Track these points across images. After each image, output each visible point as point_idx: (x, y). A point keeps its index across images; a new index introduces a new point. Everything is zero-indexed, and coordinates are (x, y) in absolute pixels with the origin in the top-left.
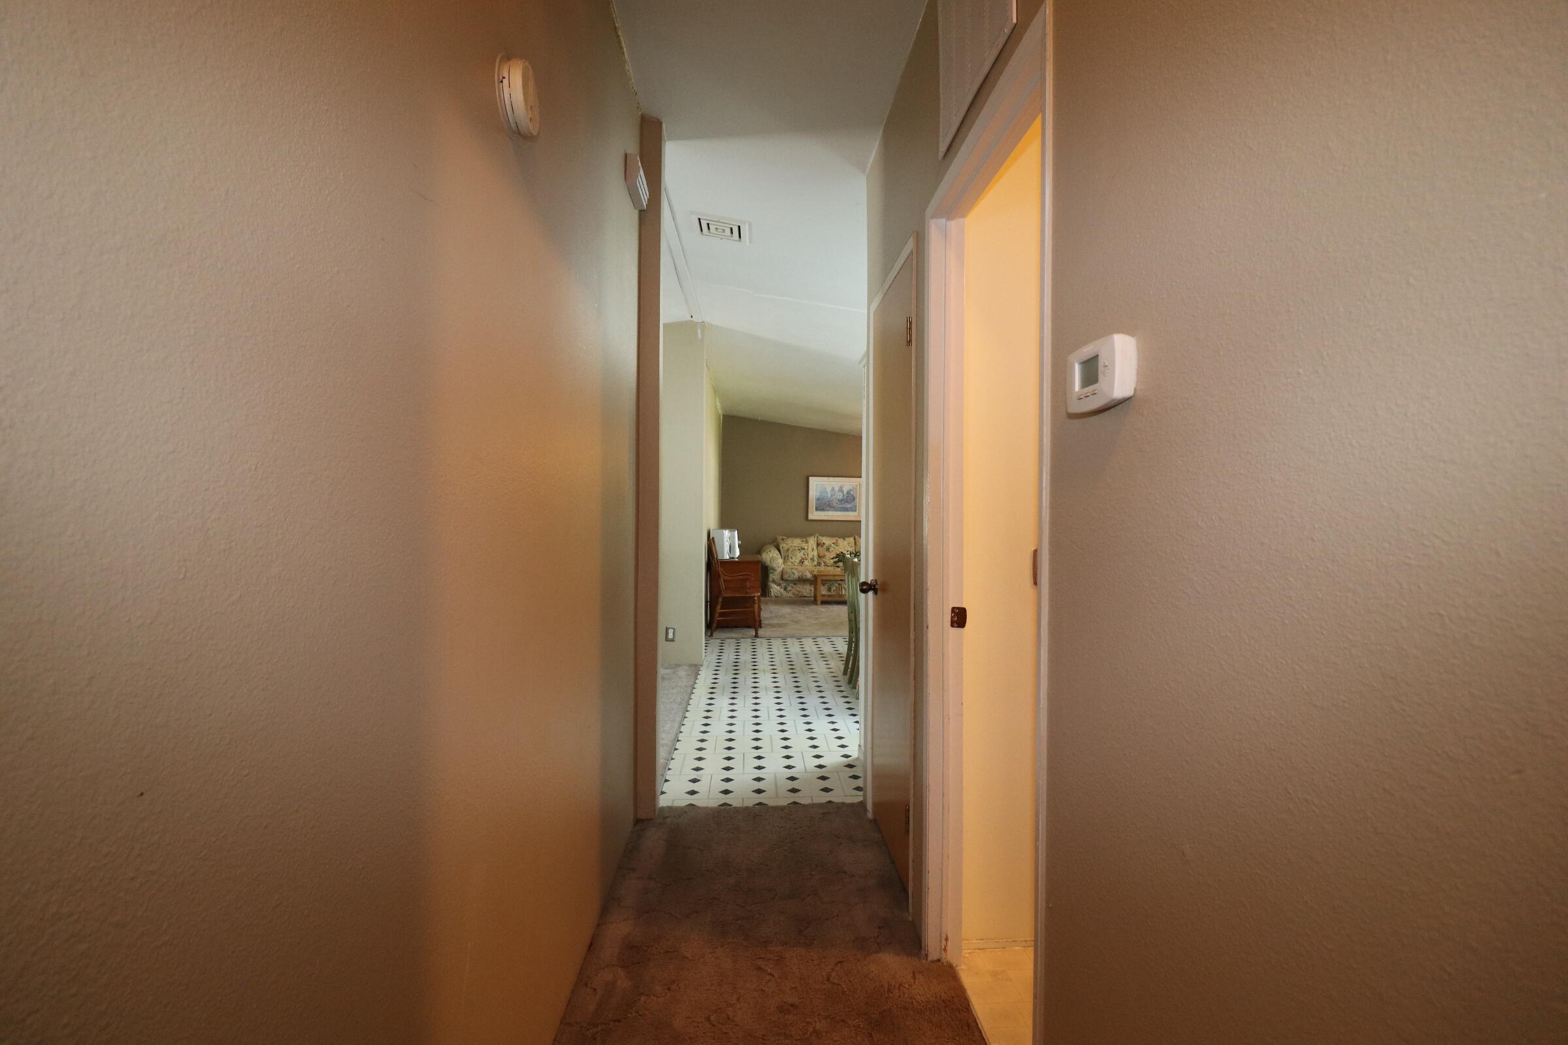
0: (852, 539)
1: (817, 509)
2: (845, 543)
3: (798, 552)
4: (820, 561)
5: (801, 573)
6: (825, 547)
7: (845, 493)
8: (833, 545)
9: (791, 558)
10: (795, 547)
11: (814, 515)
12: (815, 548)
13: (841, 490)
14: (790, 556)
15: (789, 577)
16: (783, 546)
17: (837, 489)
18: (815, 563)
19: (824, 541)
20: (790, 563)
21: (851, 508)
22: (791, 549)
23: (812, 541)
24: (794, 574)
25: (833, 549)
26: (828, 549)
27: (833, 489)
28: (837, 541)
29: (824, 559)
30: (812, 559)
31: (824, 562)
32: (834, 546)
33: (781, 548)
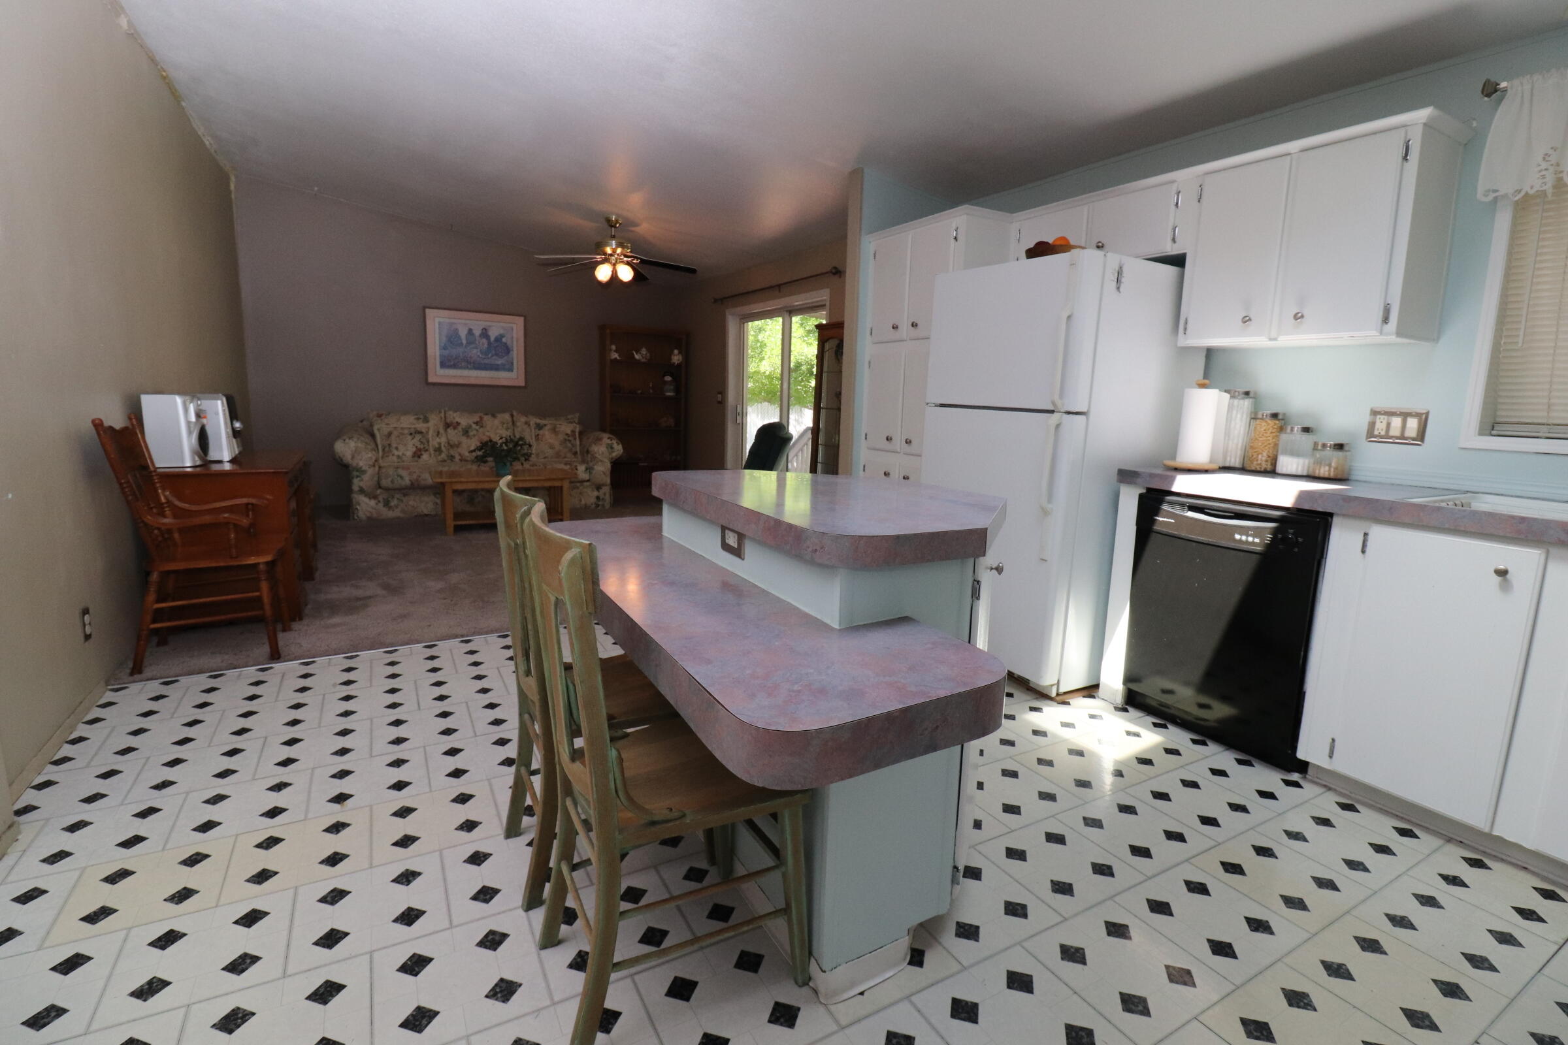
0: (507, 416)
1: (443, 365)
2: (496, 422)
3: (410, 437)
4: (452, 452)
5: (415, 476)
6: (460, 428)
7: (492, 339)
8: (474, 426)
9: (397, 448)
10: (402, 428)
11: (438, 374)
12: (442, 431)
13: (485, 333)
14: (394, 445)
15: (392, 482)
16: (380, 428)
17: (477, 332)
18: (443, 456)
19: (458, 419)
20: (395, 458)
21: (503, 365)
22: (395, 433)
23: (435, 421)
24: (401, 477)
25: (475, 432)
26: (466, 432)
27: (470, 331)
28: (481, 418)
29: (459, 450)
30: (438, 450)
31: (460, 454)
32: (477, 427)
33: (376, 432)
